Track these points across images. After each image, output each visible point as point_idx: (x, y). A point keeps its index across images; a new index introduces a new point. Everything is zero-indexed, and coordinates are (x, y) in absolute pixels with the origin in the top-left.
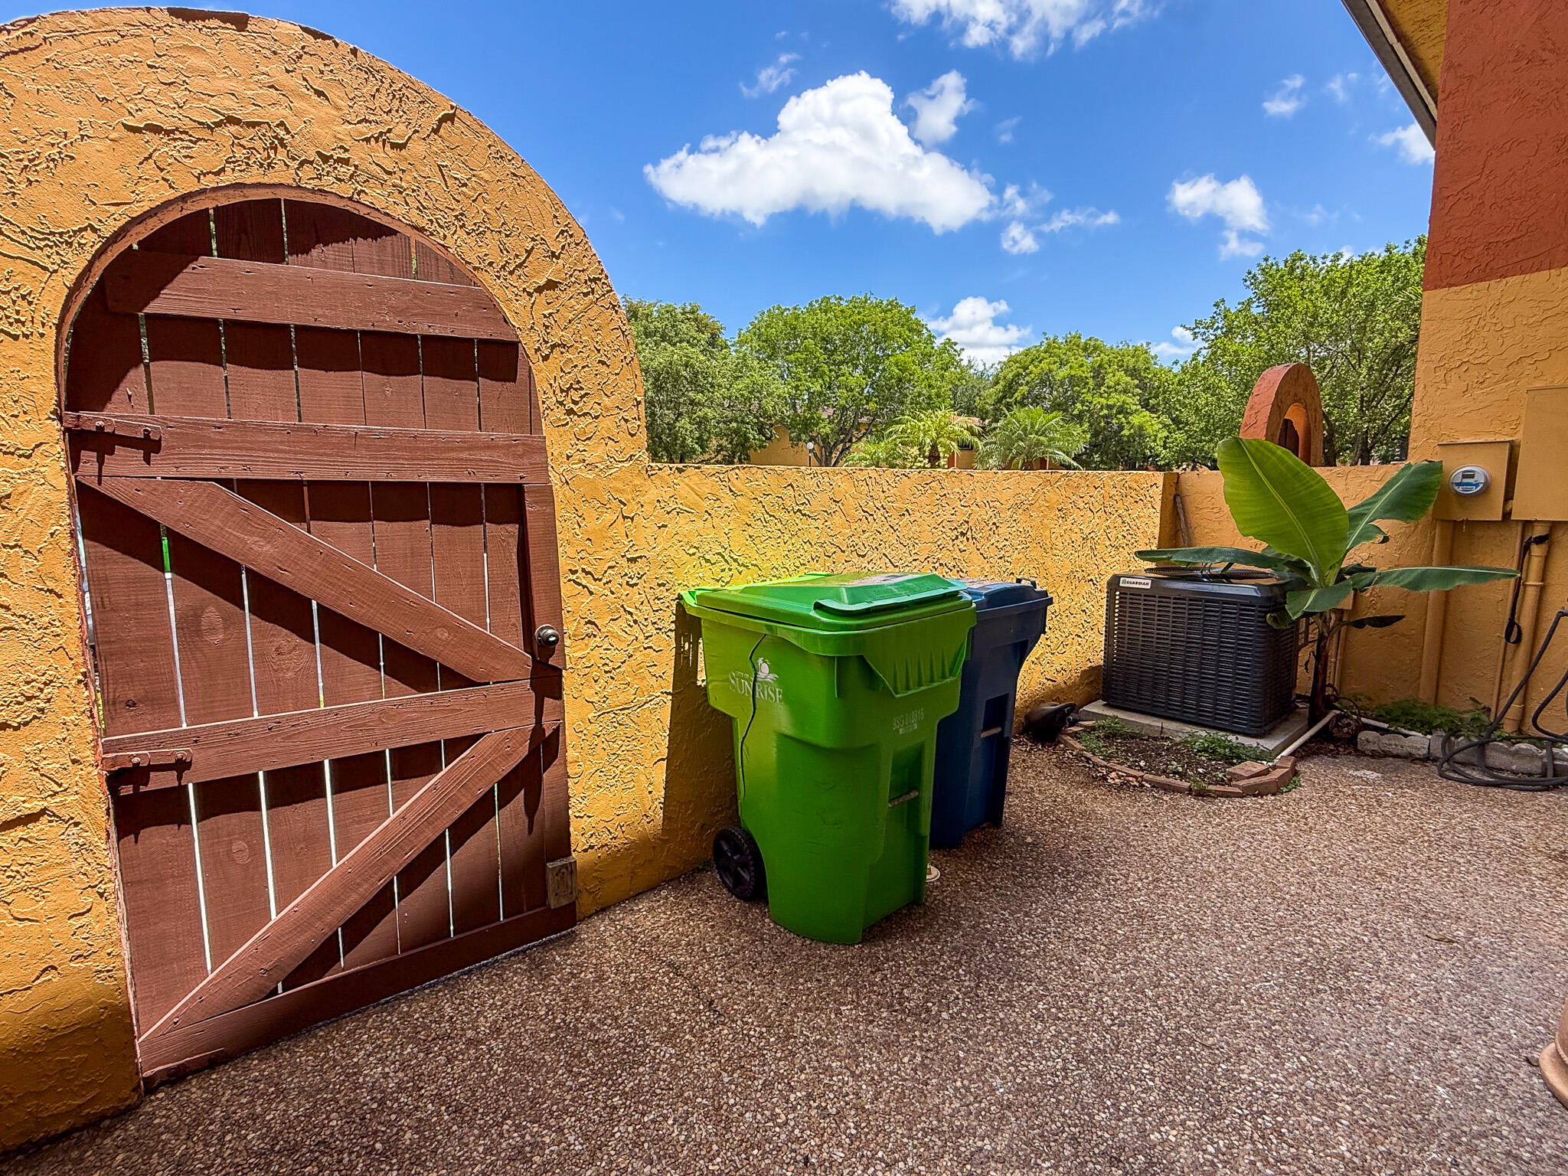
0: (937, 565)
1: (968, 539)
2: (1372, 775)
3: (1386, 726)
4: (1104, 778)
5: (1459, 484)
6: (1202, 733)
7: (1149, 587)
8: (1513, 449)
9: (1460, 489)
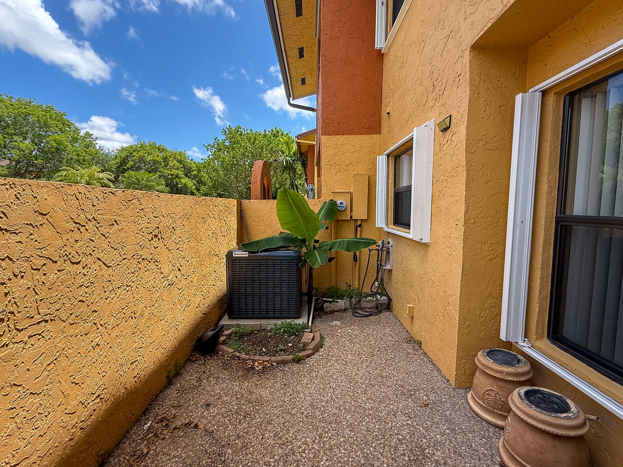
2: (338, 323)
4: (253, 368)
5: (339, 207)
6: (279, 322)
7: (247, 256)
8: (351, 194)
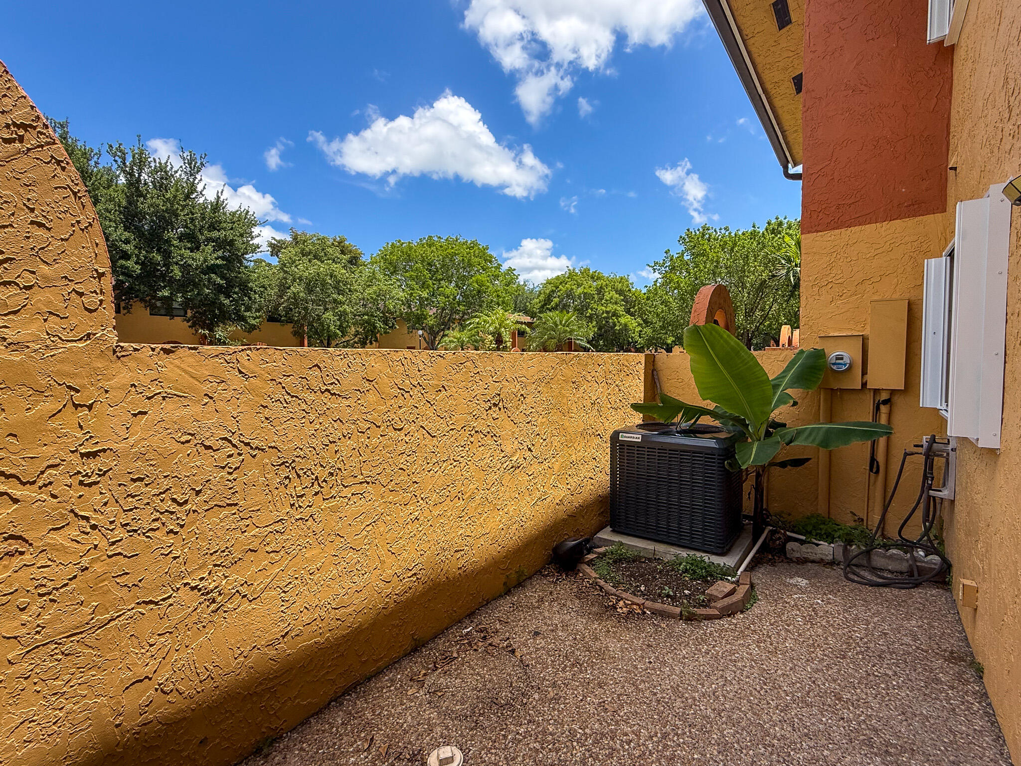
0: (473, 432)
1: (500, 409)
2: (803, 582)
3: (804, 538)
5: (834, 364)
6: (684, 553)
7: (640, 440)
8: (865, 340)
9: (835, 367)
